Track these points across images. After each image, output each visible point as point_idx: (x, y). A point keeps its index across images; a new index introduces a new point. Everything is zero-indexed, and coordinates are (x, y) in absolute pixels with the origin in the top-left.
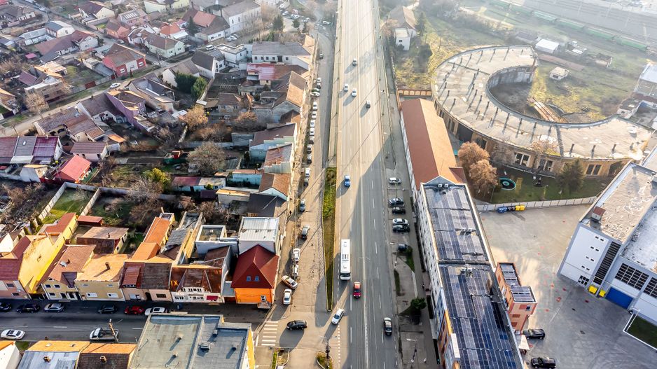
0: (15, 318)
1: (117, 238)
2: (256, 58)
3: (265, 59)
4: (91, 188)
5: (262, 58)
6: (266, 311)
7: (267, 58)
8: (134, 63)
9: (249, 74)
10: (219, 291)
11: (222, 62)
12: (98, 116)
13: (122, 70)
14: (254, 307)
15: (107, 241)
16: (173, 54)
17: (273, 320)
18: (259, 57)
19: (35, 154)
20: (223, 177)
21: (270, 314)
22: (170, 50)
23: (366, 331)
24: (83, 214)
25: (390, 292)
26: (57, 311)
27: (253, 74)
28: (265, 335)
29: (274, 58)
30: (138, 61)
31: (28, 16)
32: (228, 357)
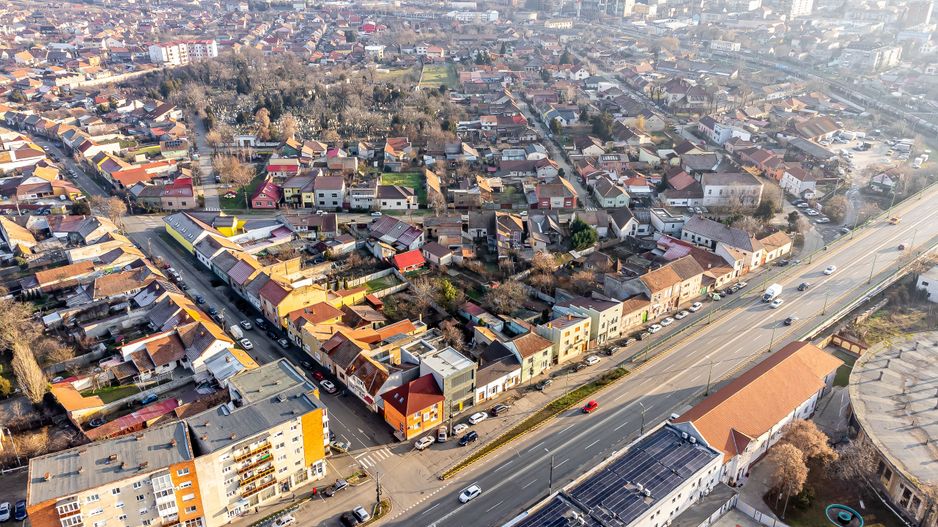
0: (260, 335)
1: (368, 320)
2: (686, 234)
3: (696, 239)
4: (404, 279)
5: (693, 237)
6: (396, 440)
7: (699, 239)
8: (561, 200)
9: (659, 247)
10: (373, 395)
11: (645, 227)
12: (475, 230)
13: (545, 203)
14: (391, 430)
15: (359, 317)
16: (612, 205)
17: (392, 451)
18: (690, 234)
19: (400, 240)
20: (502, 320)
21: (396, 444)
22: (610, 200)
23: (446, 517)
24: (376, 295)
25: (518, 506)
26: (281, 346)
27: (663, 248)
28: (372, 456)
29: (707, 242)
30: (566, 200)
31: (529, 138)
32: (282, 415)
